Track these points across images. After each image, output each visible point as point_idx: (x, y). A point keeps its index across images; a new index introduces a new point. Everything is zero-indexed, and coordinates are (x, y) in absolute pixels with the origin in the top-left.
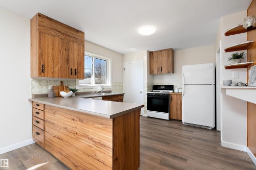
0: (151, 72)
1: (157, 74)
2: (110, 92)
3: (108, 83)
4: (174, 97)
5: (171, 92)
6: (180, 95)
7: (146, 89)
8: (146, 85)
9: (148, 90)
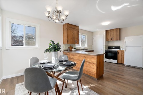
0: (107, 40)
1: (111, 41)
2: (87, 49)
3: (86, 46)
4: (120, 53)
5: (118, 50)
6: (123, 51)
7: (105, 48)
8: (105, 46)
9: (106, 49)
